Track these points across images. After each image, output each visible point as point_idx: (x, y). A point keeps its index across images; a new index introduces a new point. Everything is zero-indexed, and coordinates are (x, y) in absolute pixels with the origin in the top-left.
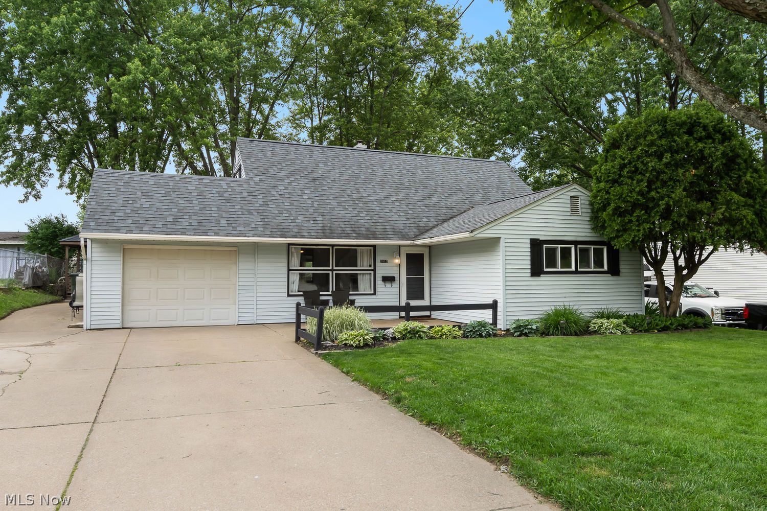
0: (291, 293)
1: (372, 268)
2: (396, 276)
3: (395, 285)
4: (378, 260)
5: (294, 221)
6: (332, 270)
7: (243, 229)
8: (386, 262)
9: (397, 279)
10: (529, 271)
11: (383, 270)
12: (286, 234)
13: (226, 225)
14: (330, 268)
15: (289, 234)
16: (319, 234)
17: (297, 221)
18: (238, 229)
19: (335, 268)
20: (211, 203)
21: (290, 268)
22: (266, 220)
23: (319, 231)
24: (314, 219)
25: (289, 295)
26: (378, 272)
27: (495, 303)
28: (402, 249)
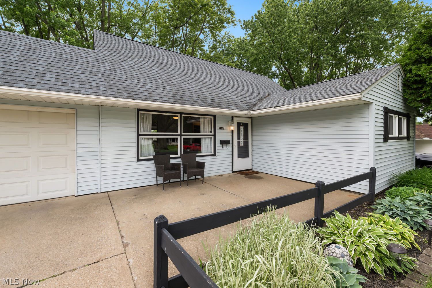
0: (140, 158)
1: (213, 134)
2: (230, 140)
3: (230, 147)
4: (217, 128)
5: (143, 86)
6: (181, 135)
7: (78, 86)
8: (223, 128)
9: (231, 142)
10: (382, 137)
11: (221, 135)
12: (134, 96)
13: (54, 79)
14: (179, 133)
15: (138, 96)
16: (170, 100)
17: (147, 87)
18: (70, 85)
19: (183, 134)
20: (40, 58)
21: (140, 133)
22: (112, 82)
23: (170, 97)
24: (164, 87)
25: (138, 160)
26: (217, 137)
27: (373, 171)
28: (235, 119)
